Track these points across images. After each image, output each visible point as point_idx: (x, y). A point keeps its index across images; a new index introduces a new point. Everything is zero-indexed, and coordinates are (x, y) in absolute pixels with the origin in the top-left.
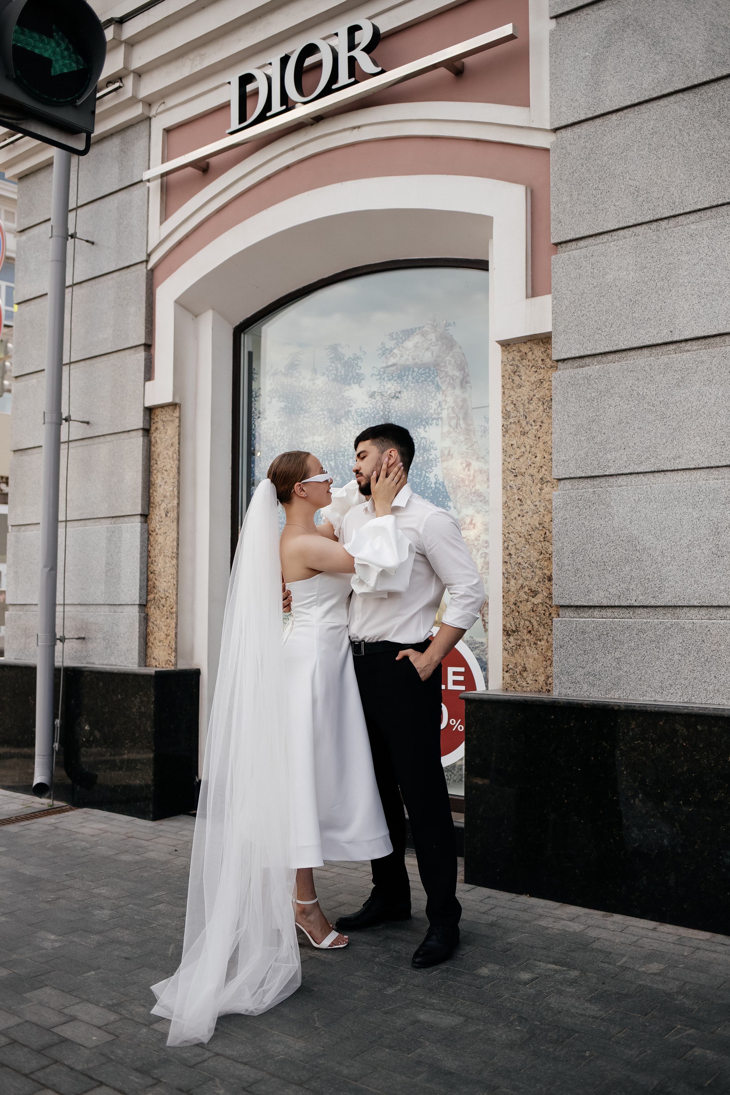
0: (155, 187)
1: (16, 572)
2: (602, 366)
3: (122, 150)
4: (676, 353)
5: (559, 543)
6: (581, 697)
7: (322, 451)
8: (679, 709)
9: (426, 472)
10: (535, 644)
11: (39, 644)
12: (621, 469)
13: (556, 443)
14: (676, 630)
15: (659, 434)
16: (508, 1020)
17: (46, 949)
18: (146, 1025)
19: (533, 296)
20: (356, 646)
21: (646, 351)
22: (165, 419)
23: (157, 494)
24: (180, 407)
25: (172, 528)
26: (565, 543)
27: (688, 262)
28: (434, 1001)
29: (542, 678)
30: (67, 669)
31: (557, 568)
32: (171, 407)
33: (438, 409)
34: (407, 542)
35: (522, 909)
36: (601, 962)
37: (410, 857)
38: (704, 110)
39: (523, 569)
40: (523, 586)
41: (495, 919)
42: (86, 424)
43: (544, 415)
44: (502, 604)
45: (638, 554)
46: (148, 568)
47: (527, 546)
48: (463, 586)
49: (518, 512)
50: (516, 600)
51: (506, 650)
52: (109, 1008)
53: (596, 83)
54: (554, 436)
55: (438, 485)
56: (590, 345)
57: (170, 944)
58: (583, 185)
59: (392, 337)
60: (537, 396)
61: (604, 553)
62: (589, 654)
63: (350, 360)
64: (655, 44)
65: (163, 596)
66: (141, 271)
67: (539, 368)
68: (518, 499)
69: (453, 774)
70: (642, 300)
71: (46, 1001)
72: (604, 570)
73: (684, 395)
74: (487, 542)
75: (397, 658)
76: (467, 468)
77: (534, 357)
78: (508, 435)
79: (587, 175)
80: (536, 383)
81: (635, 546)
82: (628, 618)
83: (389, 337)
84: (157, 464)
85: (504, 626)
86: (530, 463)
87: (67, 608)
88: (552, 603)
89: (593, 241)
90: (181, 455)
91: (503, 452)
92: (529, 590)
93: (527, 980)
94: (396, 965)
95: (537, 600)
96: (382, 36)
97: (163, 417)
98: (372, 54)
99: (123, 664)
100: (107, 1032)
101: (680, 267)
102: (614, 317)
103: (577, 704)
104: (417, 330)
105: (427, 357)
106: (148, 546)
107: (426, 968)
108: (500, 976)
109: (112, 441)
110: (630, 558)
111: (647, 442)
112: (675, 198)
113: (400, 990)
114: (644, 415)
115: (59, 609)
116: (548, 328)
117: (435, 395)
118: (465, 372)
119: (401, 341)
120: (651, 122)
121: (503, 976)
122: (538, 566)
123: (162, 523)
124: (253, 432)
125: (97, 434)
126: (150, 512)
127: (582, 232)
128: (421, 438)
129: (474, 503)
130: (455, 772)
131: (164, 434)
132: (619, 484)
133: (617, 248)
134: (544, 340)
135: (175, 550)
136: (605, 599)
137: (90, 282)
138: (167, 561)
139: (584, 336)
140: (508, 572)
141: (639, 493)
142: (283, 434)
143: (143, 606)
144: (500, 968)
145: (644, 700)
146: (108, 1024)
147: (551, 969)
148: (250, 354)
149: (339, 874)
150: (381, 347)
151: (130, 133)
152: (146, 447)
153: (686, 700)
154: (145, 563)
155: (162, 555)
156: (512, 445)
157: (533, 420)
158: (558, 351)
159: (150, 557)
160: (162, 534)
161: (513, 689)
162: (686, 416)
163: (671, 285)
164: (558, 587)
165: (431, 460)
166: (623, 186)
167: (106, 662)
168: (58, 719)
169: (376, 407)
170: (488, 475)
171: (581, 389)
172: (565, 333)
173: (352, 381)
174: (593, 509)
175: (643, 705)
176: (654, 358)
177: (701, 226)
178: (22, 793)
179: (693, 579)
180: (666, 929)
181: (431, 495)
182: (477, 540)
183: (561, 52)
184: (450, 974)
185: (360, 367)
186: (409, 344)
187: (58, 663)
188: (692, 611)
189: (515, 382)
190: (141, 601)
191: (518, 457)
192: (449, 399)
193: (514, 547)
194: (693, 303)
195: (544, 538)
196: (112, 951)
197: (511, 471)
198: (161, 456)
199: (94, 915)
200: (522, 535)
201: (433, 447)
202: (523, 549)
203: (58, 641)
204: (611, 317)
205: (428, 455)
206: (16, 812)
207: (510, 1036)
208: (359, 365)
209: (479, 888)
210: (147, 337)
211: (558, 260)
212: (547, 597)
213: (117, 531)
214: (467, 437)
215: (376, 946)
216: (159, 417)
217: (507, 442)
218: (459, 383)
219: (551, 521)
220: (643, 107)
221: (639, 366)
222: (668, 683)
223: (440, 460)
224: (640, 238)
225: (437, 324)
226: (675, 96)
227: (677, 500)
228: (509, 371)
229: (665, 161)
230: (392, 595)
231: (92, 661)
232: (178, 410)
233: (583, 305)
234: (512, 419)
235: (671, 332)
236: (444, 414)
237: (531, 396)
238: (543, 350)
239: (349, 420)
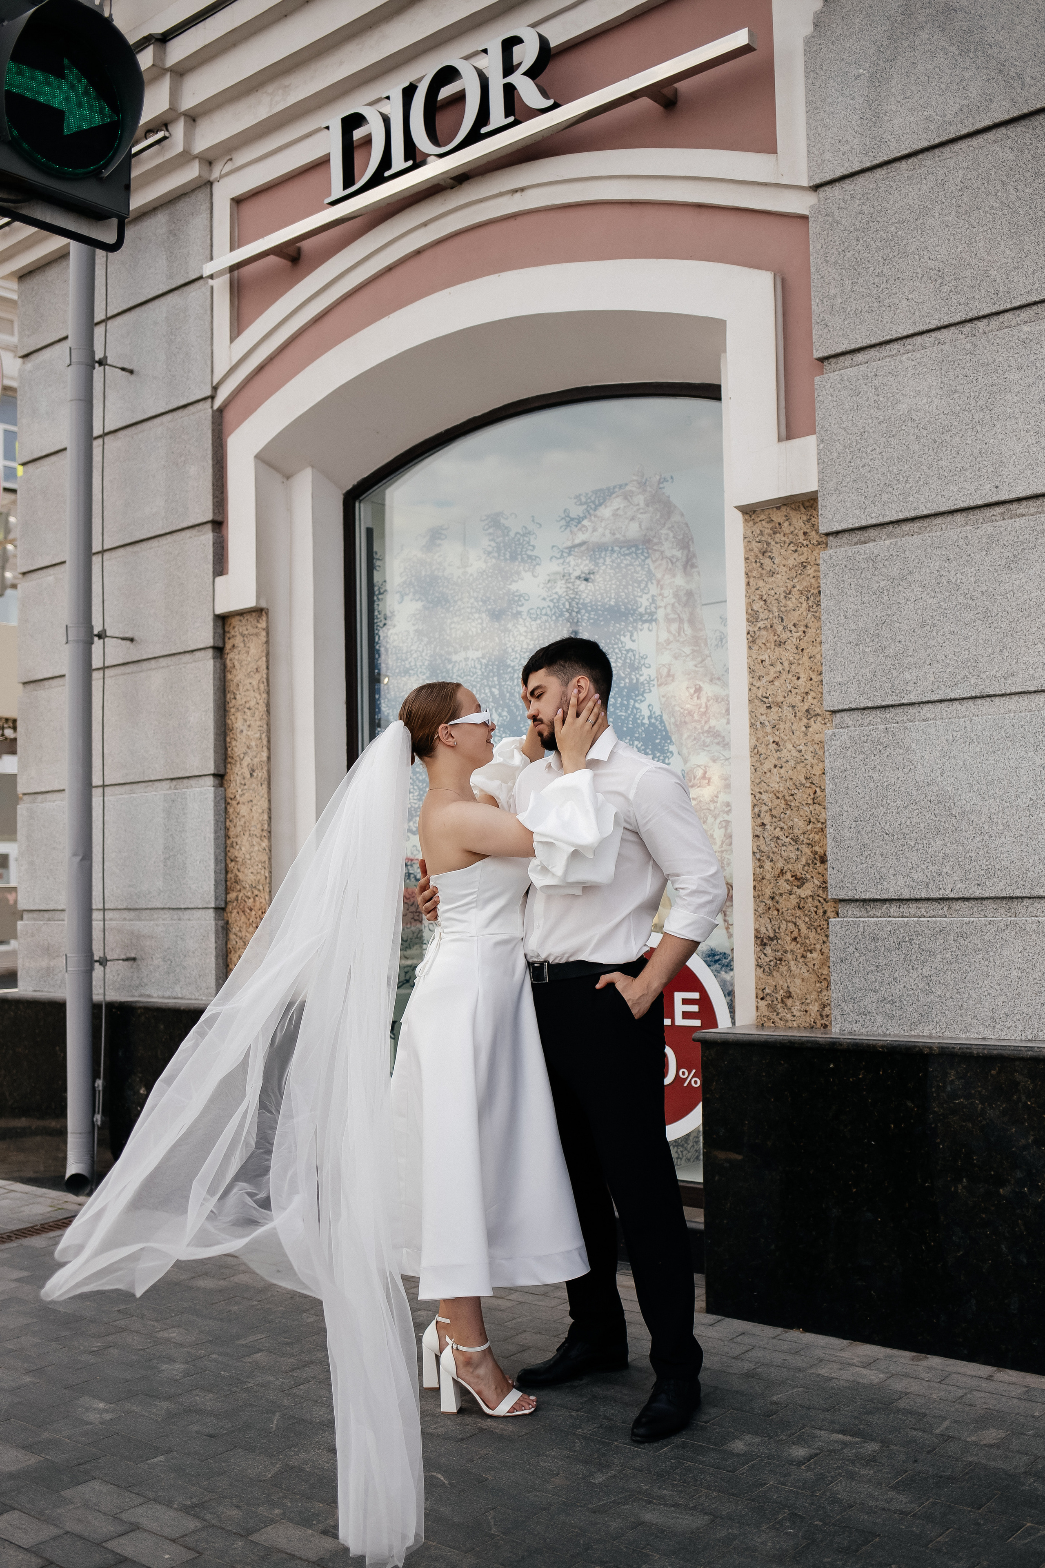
0: (221, 285)
1: (32, 863)
2: (893, 541)
3: (171, 232)
4: (1004, 519)
5: (836, 806)
6: (873, 1035)
7: (480, 673)
8: (1020, 1050)
9: (635, 701)
10: (803, 956)
11: (69, 969)
12: (926, 694)
13: (828, 657)
14: (1013, 933)
15: (981, 642)
16: (776, 1519)
17: (91, 1423)
18: (242, 1536)
19: (788, 438)
20: (535, 969)
21: (959, 518)
22: (246, 632)
23: (237, 744)
24: (267, 614)
25: (261, 794)
26: (845, 807)
27: (1020, 381)
28: (665, 1492)
29: (814, 1008)
30: (111, 1006)
31: (833, 844)
32: (254, 614)
33: (650, 606)
34: (611, 811)
35: (793, 1351)
36: (912, 1428)
37: (625, 1274)
38: (1039, 151)
39: (783, 845)
40: (784, 871)
41: (753, 1367)
42: (128, 642)
43: (809, 615)
44: (752, 899)
45: (954, 821)
46: (226, 854)
47: (788, 812)
48: (695, 877)
49: (774, 762)
50: (774, 893)
51: (761, 967)
52: (187, 1510)
53: (876, 115)
54: (825, 647)
55: (653, 721)
56: (876, 510)
57: (274, 1413)
58: (860, 269)
59: (580, 500)
60: (798, 587)
61: (903, 820)
62: (884, 971)
63: (518, 536)
64: (963, 53)
65: (249, 894)
66: (205, 412)
67: (800, 545)
68: (774, 742)
69: (686, 1149)
70: (951, 441)
71: (94, 1502)
72: (903, 845)
73: (1018, 582)
74: (728, 805)
75: (598, 986)
76: (696, 695)
77: (792, 529)
78: (756, 647)
79: (866, 255)
80: (796, 568)
81: (950, 809)
82: (941, 916)
83: (576, 500)
84: (235, 698)
85: (757, 931)
86: (789, 688)
87: (108, 915)
88: (827, 895)
89: (877, 354)
90: (270, 684)
91: (750, 672)
92: (792, 876)
93: (802, 1459)
94: (607, 1439)
95: (806, 891)
96: (553, 52)
97: (243, 630)
98: (540, 79)
99: (193, 997)
100: (185, 1547)
101: (1008, 390)
102: (911, 468)
103: (868, 1046)
104: (617, 490)
105: (633, 530)
106: (225, 822)
107: (652, 1442)
108: (762, 1453)
109: (168, 666)
110: (942, 828)
111: (964, 653)
112: (997, 287)
113: (615, 1476)
114: (958, 613)
115: (96, 916)
116: (812, 486)
117: (646, 586)
118: (689, 551)
119: (593, 506)
120: (960, 171)
121: (766, 1453)
122: (806, 841)
123: (246, 787)
124: (377, 647)
125: (145, 657)
126: (228, 770)
127: (860, 340)
128: (626, 650)
129: (707, 746)
130: (689, 1147)
131: (245, 655)
132: (923, 717)
133: (913, 363)
134: (807, 504)
135: (266, 827)
136: (906, 889)
137: (129, 430)
138: (254, 843)
139: (866, 497)
140: (760, 851)
141: (954, 730)
142: (421, 649)
143: (221, 910)
144: (762, 1441)
145: (967, 1039)
146: (186, 1535)
147: (837, 1442)
148: (370, 532)
149: (521, 1303)
150: (563, 516)
151: (182, 206)
152: (218, 675)
153: (1030, 1037)
154: (222, 847)
155: (247, 834)
156: (762, 661)
157: (792, 623)
158: (829, 519)
159: (229, 838)
160: (246, 803)
161: (773, 1025)
162: (1021, 614)
163: (995, 417)
164: (835, 871)
165: (642, 683)
166: (919, 270)
167: (168, 994)
168: (100, 1078)
169: (558, 606)
170: (728, 704)
171: (863, 575)
172: (837, 492)
173: (521, 568)
174: (885, 755)
175: (965, 1046)
176: (971, 528)
177: (1038, 328)
178: (49, 1188)
179: (1037, 857)
180: (1006, 1377)
181: (644, 736)
182: (713, 801)
183: (822, 69)
184: (688, 1451)
185: (534, 547)
186: (606, 512)
187: (97, 997)
188: (1036, 904)
189: (764, 567)
190: (218, 902)
191: (771, 679)
192: (666, 592)
193: (769, 813)
194: (1028, 444)
195: (813, 799)
196: (189, 1425)
197: (762, 701)
198: (241, 687)
199: (160, 1372)
200: (780, 796)
201: (644, 664)
202: (782, 816)
203: (97, 965)
204: (906, 466)
205: (638, 676)
206: (41, 1217)
207: (779, 1543)
208: (532, 543)
209: (728, 1320)
210: (216, 511)
211: (824, 383)
212: (820, 887)
213: (179, 799)
214: (695, 648)
215: (577, 1411)
216: (236, 629)
217: (754, 657)
218: (681, 567)
219: (824, 773)
220: (947, 151)
221: (950, 540)
222: (1003, 1012)
223: (655, 682)
224: (946, 347)
225: (646, 480)
226: (994, 131)
227: (1009, 739)
228: (756, 550)
229: (982, 230)
230: (588, 888)
231: (148, 993)
232: (264, 618)
233: (864, 450)
234: (762, 622)
235: (997, 487)
236: (660, 614)
237: (790, 587)
238: (805, 518)
239: (519, 626)
